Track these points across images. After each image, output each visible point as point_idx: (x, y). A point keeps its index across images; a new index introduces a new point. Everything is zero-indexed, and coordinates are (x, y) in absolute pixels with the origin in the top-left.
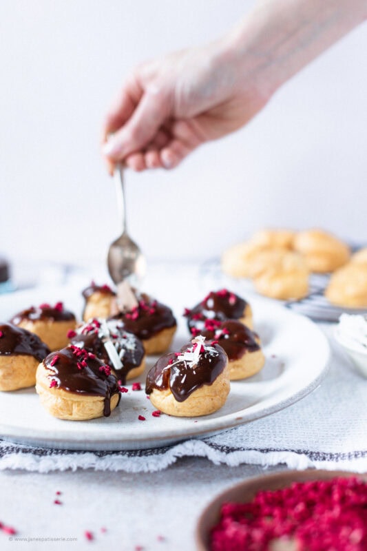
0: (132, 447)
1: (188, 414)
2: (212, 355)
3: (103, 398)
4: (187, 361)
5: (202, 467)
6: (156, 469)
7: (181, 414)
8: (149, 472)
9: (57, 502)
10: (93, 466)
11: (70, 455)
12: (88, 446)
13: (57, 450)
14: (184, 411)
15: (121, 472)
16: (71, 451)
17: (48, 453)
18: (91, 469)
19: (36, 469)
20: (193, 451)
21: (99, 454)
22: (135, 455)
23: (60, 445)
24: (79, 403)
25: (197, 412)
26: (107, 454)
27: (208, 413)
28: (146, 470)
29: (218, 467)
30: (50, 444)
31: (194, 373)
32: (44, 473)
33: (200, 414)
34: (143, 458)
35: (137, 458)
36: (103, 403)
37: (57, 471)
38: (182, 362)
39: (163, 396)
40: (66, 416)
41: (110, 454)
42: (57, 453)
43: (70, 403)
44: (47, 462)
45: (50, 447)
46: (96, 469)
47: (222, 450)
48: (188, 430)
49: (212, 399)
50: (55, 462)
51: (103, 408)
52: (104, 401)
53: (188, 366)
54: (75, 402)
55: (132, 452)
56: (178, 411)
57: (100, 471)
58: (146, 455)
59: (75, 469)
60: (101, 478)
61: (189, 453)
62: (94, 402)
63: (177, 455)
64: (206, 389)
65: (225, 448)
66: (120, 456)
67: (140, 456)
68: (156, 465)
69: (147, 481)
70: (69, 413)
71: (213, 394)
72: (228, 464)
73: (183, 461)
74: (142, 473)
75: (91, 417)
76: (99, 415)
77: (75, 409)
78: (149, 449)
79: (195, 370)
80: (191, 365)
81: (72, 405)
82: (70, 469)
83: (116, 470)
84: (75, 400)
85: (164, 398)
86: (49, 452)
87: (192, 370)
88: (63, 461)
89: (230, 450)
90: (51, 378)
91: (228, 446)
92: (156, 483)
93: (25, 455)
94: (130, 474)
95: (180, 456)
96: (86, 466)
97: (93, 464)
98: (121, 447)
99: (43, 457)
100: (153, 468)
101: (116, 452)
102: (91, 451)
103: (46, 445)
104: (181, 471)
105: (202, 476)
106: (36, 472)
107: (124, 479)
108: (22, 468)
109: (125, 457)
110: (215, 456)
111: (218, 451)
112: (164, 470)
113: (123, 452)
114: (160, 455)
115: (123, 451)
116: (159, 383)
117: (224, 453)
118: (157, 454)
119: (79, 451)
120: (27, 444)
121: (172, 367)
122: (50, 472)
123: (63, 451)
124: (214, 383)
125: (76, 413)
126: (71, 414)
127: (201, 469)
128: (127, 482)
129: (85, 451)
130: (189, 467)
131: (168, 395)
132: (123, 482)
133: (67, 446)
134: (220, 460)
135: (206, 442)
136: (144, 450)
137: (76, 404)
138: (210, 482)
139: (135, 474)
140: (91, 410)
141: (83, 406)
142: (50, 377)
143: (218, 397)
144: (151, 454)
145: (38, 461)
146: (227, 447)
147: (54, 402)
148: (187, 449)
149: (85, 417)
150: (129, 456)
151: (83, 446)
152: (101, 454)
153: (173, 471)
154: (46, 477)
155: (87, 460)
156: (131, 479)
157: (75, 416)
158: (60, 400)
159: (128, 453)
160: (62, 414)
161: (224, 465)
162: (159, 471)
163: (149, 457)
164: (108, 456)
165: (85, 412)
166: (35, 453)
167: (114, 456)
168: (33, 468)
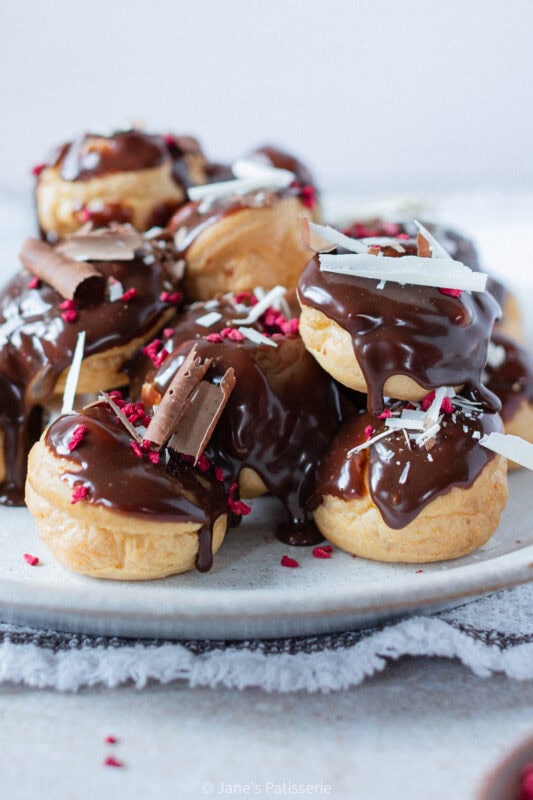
0: (272, 631)
1: (413, 557)
2: (468, 415)
3: (198, 527)
4: (410, 431)
5: (444, 681)
6: (335, 686)
7: (394, 556)
8: (319, 691)
9: (112, 762)
10: (183, 676)
11: (127, 649)
12: (168, 628)
13: (92, 637)
14: (403, 551)
15: (253, 691)
16: (127, 640)
17: (71, 643)
18: (179, 683)
19: (51, 683)
20: (424, 642)
21: (193, 647)
22: (280, 651)
23: (101, 625)
24: (139, 539)
25: (433, 551)
26: (212, 648)
27: (458, 554)
28: (312, 687)
29: (484, 681)
30: (74, 621)
31: (430, 458)
32: (68, 692)
33: (441, 557)
34: (300, 657)
35: (286, 656)
36: (196, 537)
37: (100, 686)
38: (398, 433)
39: (351, 515)
40: (109, 571)
41: (218, 647)
42: (94, 645)
43: (118, 538)
44: (71, 665)
45: (76, 630)
46: (192, 684)
47: (489, 642)
48: (418, 593)
49: (468, 522)
50: (94, 665)
51: (195, 552)
52: (199, 532)
53: (413, 442)
54: (131, 536)
55: (272, 643)
56: (389, 548)
57: (203, 688)
58: (306, 649)
59: (141, 682)
60: (207, 704)
61: (415, 649)
62: (177, 536)
63: (385, 652)
64: (456, 497)
65: (494, 635)
66: (245, 653)
67: (293, 651)
68: (336, 673)
69: (317, 714)
70: (117, 563)
71: (470, 509)
72: (509, 673)
73: (399, 666)
74: (301, 694)
75: (168, 571)
76: (184, 567)
77: (131, 555)
78: (312, 636)
79: (430, 451)
80: (420, 441)
81: (123, 544)
82: (130, 683)
83: (241, 685)
84: (133, 531)
85: (353, 519)
86: (73, 642)
87: (424, 451)
88: (112, 664)
89: (507, 641)
90: (72, 479)
91: (501, 630)
92: (339, 718)
93: (19, 647)
94: (275, 695)
95: (395, 655)
96: (167, 676)
97: (183, 671)
98: (244, 629)
99: (61, 654)
100: (327, 681)
101: (233, 642)
102: (174, 641)
103: (65, 625)
104: (395, 689)
105: (446, 703)
106: (50, 689)
107: (262, 707)
108: (17, 680)
109: (259, 654)
110: (478, 657)
111: (480, 642)
112: (353, 688)
113: (253, 642)
114: (342, 652)
115: (251, 641)
116: (343, 482)
117: (496, 648)
118: (333, 647)
119: (147, 640)
120: (19, 620)
121: (372, 446)
122: (83, 689)
123: (107, 640)
124: (477, 484)
125: (134, 562)
126: (120, 566)
127: (440, 685)
128: (272, 715)
129: (161, 641)
130: (413, 679)
131: (366, 510)
132: (260, 714)
133: (116, 626)
134: (489, 664)
135: (450, 623)
136: (299, 638)
137: (134, 543)
138: (467, 715)
139: (284, 695)
140: (170, 554)
141: (151, 547)
142: (68, 476)
143: (481, 516)
144: (319, 649)
145: (52, 663)
146: (501, 635)
147: (80, 537)
148: (410, 638)
149: (155, 574)
150: (267, 651)
151: (155, 627)
152: (199, 646)
153: (377, 689)
154: (73, 701)
155: (170, 660)
156: (279, 708)
157: (131, 570)
158: (93, 532)
159: (262, 645)
160: (97, 564)
161: (499, 676)
162: (342, 689)
163: (314, 655)
164: (217, 651)
165: (155, 561)
166: (41, 642)
167: (231, 654)
168: (44, 680)
